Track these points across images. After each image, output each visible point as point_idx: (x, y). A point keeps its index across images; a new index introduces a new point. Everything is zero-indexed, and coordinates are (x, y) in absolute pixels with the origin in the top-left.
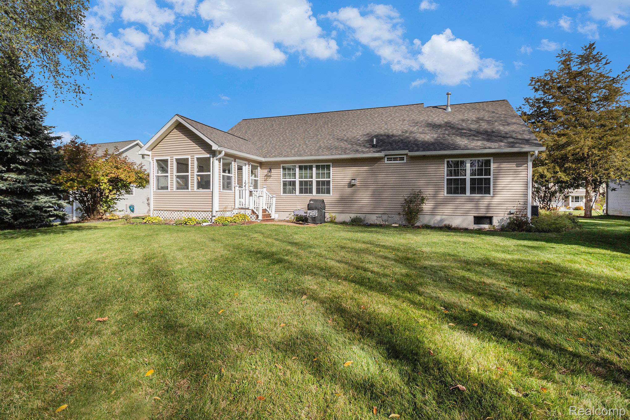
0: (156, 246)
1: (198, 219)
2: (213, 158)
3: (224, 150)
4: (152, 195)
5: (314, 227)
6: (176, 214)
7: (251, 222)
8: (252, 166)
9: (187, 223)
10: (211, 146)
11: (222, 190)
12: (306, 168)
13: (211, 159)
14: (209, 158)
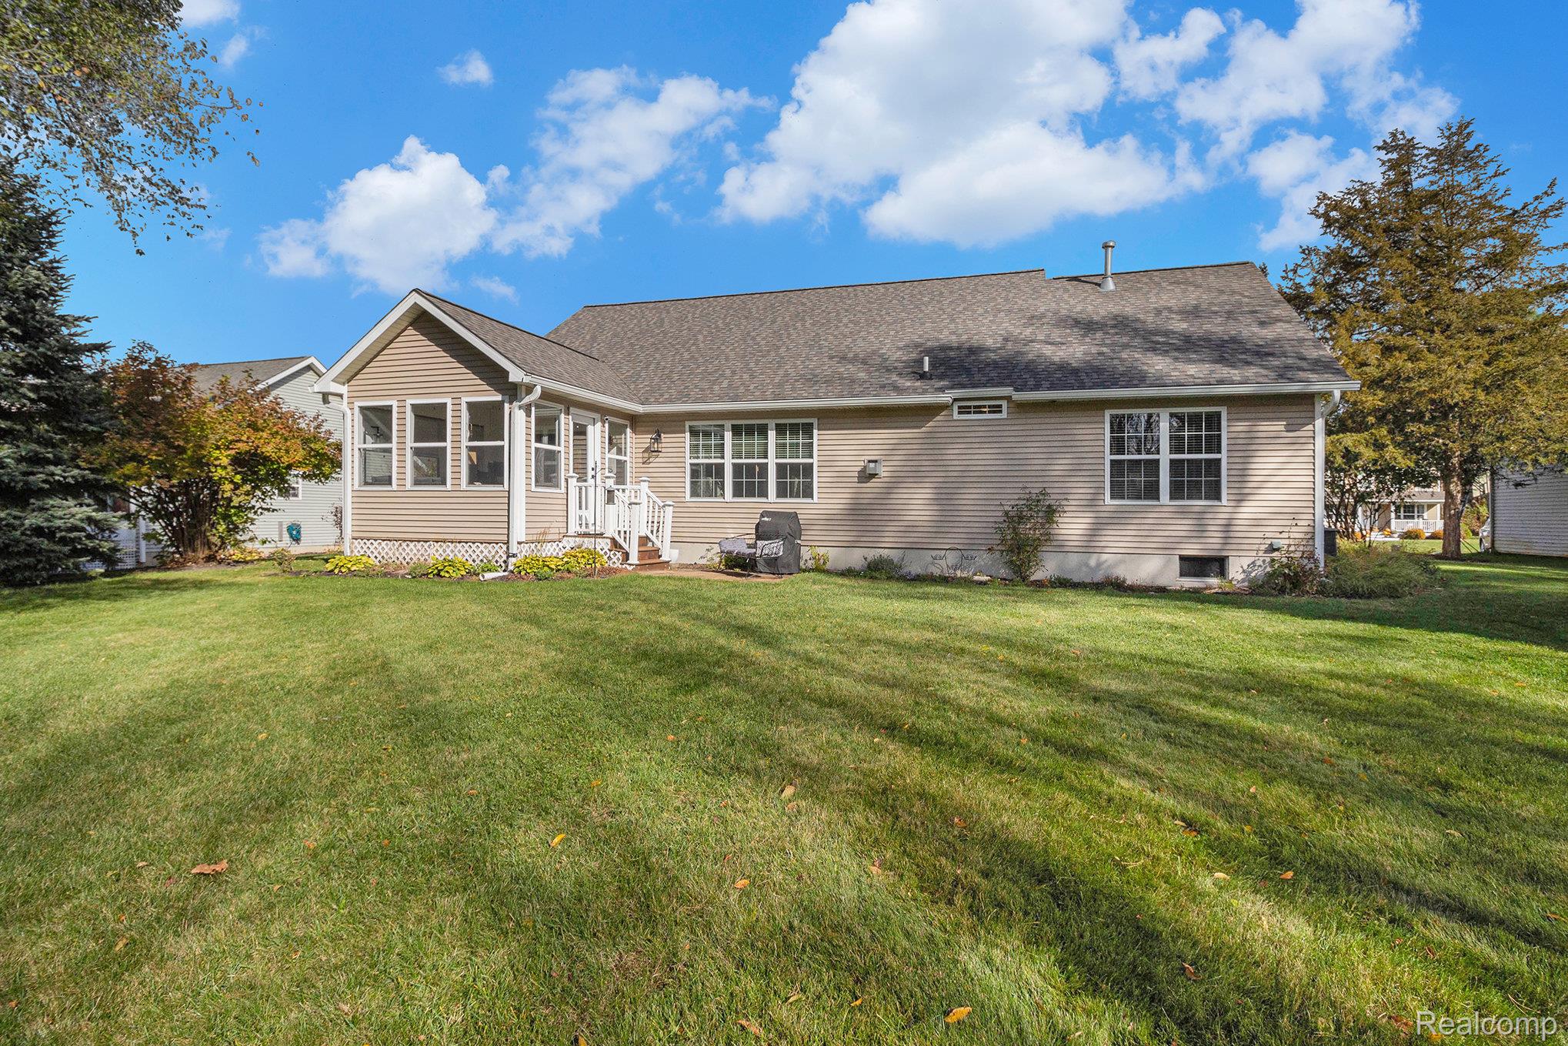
0: (362, 636)
1: (471, 562)
2: (511, 403)
3: (540, 384)
4: (349, 500)
5: (776, 585)
6: (411, 550)
7: (611, 571)
8: (611, 424)
9: (442, 574)
10: (505, 373)
11: (533, 488)
12: (750, 431)
13: (507, 405)
14: (502, 403)
